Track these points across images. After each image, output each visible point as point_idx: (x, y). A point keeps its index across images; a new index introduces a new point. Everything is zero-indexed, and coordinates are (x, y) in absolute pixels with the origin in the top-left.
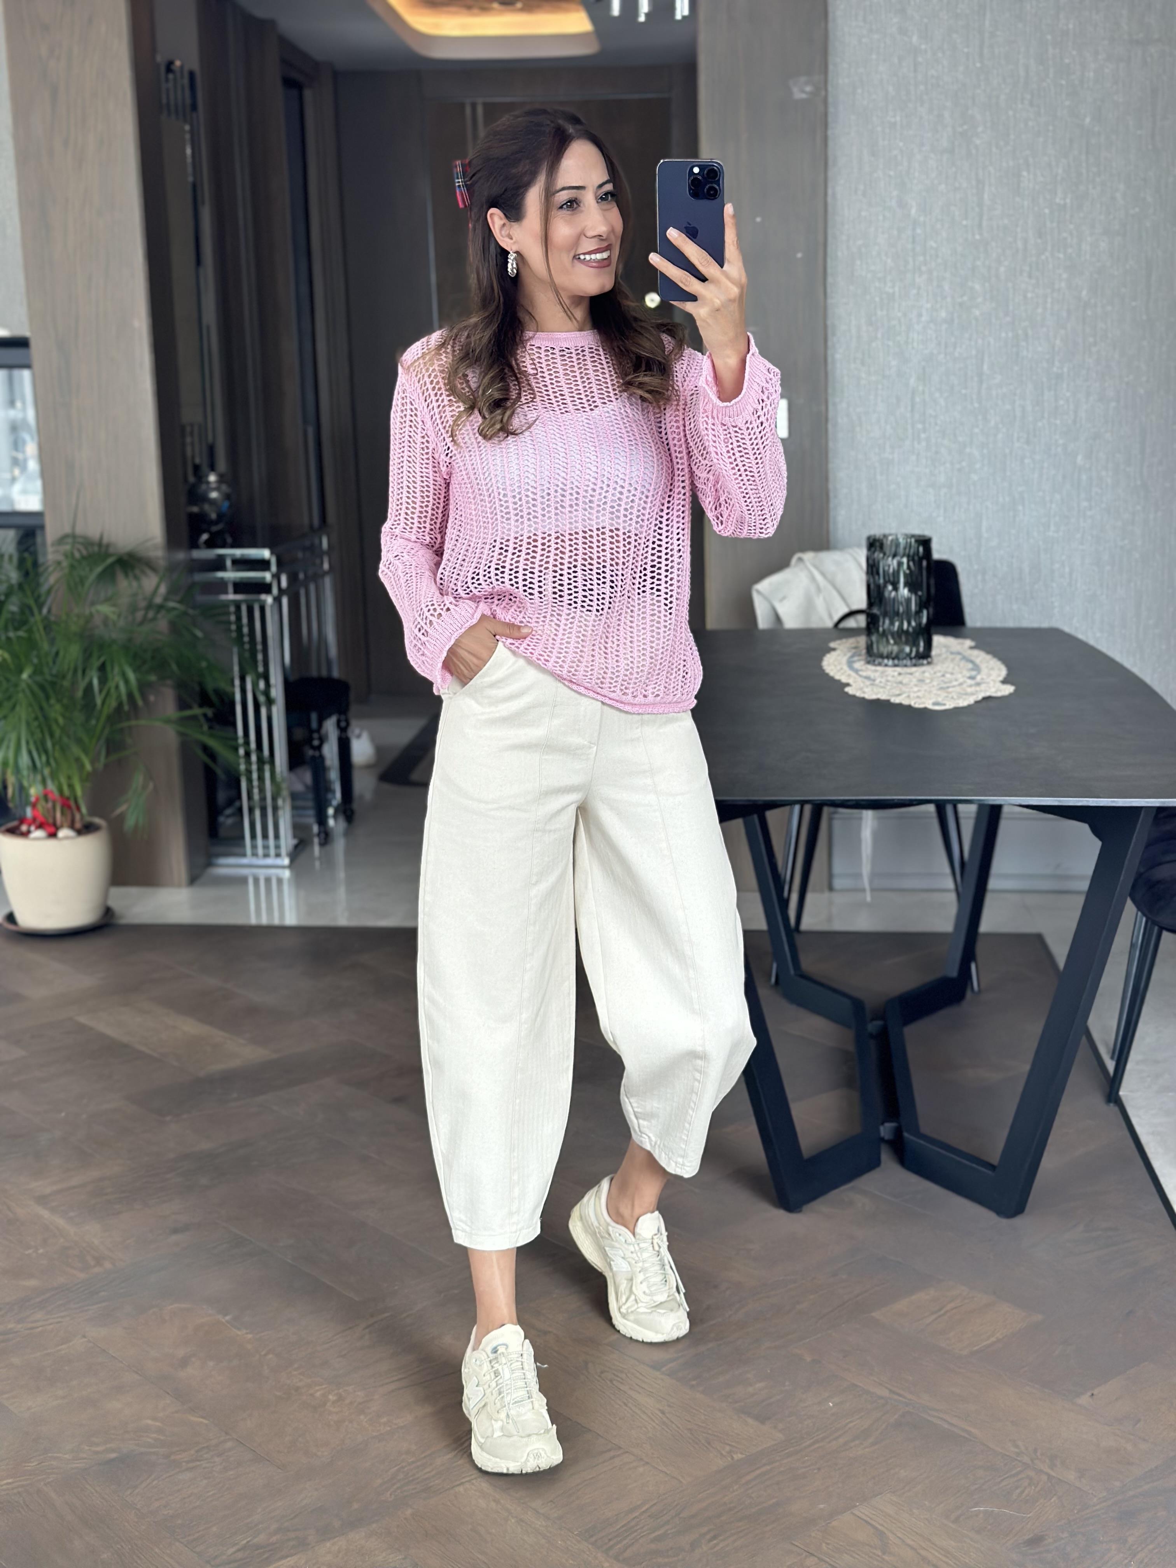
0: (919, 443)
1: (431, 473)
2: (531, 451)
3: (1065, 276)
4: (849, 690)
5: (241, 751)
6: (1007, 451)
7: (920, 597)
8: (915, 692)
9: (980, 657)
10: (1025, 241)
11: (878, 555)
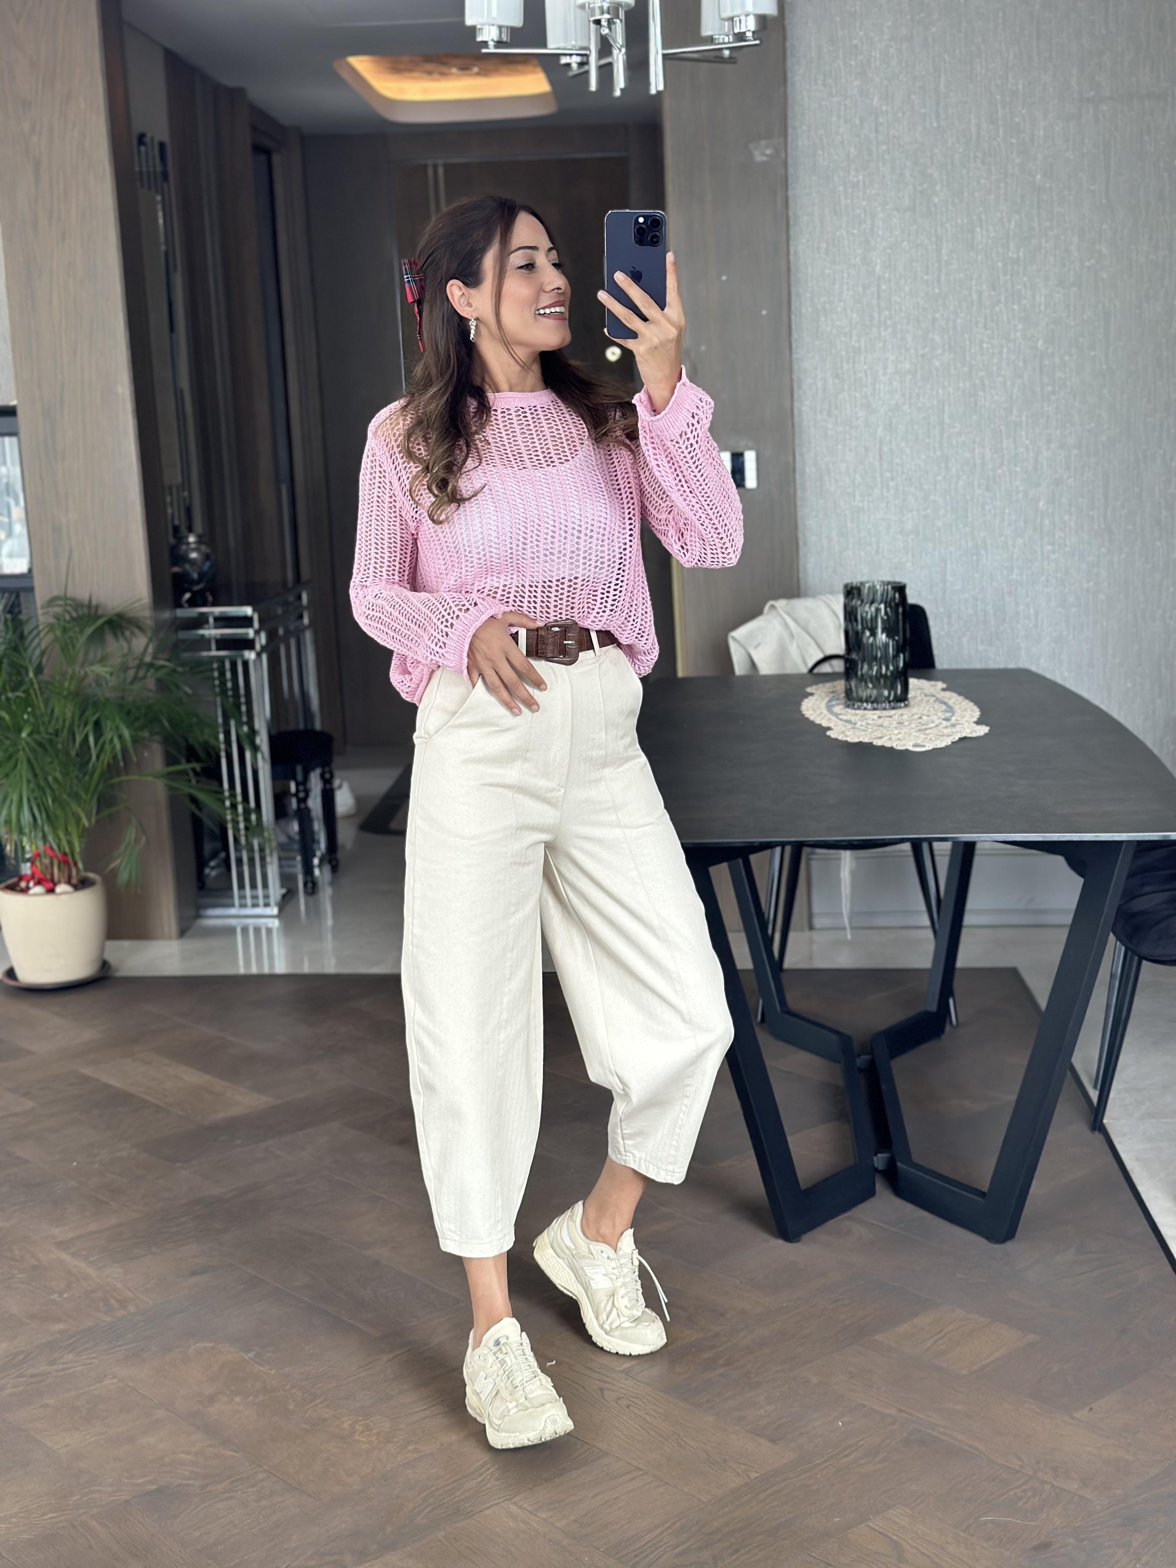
0: (888, 491)
1: (399, 530)
2: (492, 509)
3: (1020, 327)
4: (831, 734)
5: (228, 803)
6: (968, 497)
7: (897, 642)
8: (896, 735)
9: (953, 698)
10: (980, 293)
11: (856, 602)
